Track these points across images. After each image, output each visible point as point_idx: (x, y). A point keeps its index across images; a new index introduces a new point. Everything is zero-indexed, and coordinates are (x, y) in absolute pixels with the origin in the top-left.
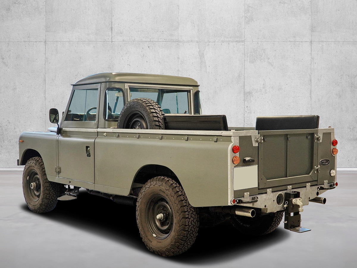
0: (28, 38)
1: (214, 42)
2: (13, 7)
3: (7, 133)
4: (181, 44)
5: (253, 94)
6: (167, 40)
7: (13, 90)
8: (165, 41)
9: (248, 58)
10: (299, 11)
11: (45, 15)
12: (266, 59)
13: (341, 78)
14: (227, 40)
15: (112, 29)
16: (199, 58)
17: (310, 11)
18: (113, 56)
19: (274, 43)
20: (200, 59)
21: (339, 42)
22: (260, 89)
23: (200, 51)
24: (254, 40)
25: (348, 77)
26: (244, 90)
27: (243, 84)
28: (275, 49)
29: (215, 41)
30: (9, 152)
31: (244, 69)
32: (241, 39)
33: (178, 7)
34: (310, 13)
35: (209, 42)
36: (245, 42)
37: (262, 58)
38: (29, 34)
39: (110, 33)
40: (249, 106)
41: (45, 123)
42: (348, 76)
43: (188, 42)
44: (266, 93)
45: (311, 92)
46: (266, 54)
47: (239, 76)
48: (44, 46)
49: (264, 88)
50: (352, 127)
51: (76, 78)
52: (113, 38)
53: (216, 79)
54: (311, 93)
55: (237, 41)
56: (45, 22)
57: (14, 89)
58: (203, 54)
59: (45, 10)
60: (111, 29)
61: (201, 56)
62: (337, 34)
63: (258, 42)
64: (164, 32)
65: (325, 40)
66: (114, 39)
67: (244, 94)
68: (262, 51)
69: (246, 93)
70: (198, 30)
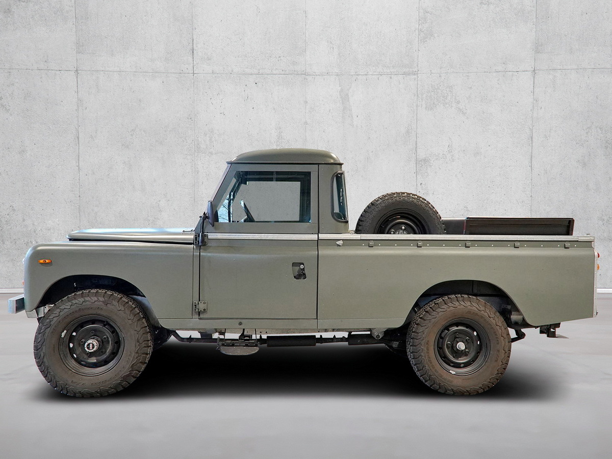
0: (45, 63)
1: (366, 75)
2: (16, 7)
3: (10, 227)
4: (310, 78)
5: (432, 162)
6: (287, 72)
7: (20, 153)
8: (283, 73)
9: (424, 101)
10: (515, 16)
11: (74, 23)
12: (453, 102)
13: (587, 133)
14: (388, 71)
15: (194, 51)
16: (341, 102)
17: (535, 16)
18: (195, 99)
19: (468, 76)
20: (343, 103)
21: (585, 69)
22: (443, 154)
23: (342, 90)
24: (433, 71)
25: (600, 131)
26: (416, 156)
27: (414, 145)
28: (470, 86)
29: (368, 72)
30: (12, 260)
31: (415, 120)
32: (411, 70)
33: (304, 15)
34: (535, 20)
35: (357, 75)
36: (419, 75)
37: (447, 101)
38: (47, 56)
39: (190, 59)
40: (424, 183)
41: (80, 210)
42: (600, 128)
43: (321, 75)
44: (454, 161)
45: (531, 157)
46: (454, 94)
47: (408, 132)
48: (75, 77)
49: (450, 152)
50: (606, 218)
51: (132, 135)
52: (195, 67)
53: (369, 138)
54: (531, 160)
55: (404, 74)
56: (75, 36)
57: (22, 152)
58: (347, 95)
59: (74, 14)
60: (191, 52)
61: (345, 98)
62: (583, 55)
63: (441, 75)
64: (282, 58)
65: (559, 67)
66: (197, 70)
67: (416, 163)
68: (448, 90)
69: (420, 161)
70: (339, 54)
